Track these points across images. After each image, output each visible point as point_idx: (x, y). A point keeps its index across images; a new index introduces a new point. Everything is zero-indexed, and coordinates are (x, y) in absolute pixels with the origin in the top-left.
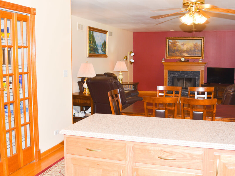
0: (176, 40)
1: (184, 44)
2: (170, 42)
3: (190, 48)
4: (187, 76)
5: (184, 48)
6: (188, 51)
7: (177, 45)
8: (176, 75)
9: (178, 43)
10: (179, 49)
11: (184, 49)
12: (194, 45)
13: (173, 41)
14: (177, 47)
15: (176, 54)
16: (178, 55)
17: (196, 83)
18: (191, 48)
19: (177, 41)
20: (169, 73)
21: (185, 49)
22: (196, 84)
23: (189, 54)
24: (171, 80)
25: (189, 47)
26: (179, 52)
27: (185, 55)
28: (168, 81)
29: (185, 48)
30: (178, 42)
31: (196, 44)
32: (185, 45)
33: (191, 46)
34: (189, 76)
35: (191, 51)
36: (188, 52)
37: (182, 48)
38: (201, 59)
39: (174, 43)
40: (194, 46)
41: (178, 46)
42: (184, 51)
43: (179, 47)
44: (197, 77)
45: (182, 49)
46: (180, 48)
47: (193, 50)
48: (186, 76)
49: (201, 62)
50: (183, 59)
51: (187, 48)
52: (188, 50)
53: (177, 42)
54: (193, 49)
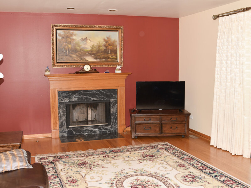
0: (71, 31)
1: (86, 38)
2: (60, 35)
3: (97, 47)
4: (95, 99)
5: (86, 46)
6: (94, 52)
7: (74, 40)
8: (74, 99)
9: (74, 37)
10: (78, 48)
11: (86, 48)
12: (105, 40)
13: (65, 32)
14: (72, 45)
15: (73, 58)
16: (76, 59)
17: (112, 110)
18: (100, 46)
19: (73, 33)
20: (59, 96)
21: (89, 49)
22: (111, 112)
23: (96, 58)
24: (64, 109)
25: (95, 44)
26: (78, 54)
27: (90, 59)
28: (59, 111)
29: (88, 46)
30: (75, 35)
31: (108, 38)
32: (88, 41)
33: (99, 42)
34: (98, 99)
35: (99, 51)
36: (94, 54)
37: (83, 46)
38: (119, 67)
39: (67, 37)
40: (104, 43)
41: (75, 42)
42: (88, 52)
43: (78, 44)
44: (112, 100)
45: (83, 48)
46: (79, 46)
47: (103, 50)
48: (93, 99)
49: (120, 72)
50: (87, 68)
51: (93, 46)
52: (94, 49)
53: (72, 35)
54: (104, 48)
